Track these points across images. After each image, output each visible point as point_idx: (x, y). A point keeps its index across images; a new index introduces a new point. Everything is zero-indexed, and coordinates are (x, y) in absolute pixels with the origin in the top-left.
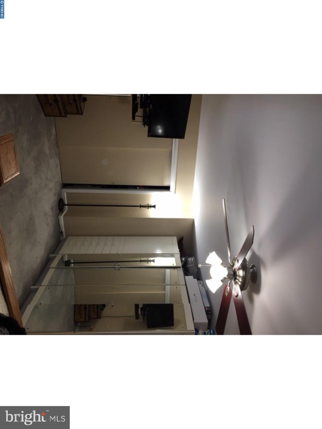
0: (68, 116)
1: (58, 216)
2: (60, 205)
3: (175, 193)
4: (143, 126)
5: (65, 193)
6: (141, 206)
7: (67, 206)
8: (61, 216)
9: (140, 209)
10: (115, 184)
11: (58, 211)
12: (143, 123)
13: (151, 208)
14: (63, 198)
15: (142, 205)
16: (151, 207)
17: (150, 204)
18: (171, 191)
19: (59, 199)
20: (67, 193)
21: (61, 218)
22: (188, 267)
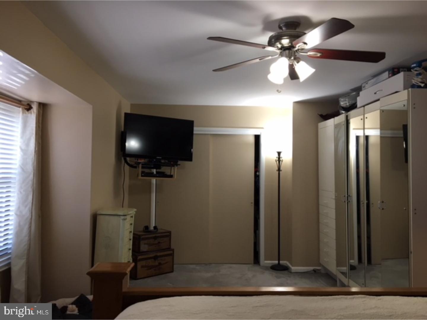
0: (172, 247)
1: (291, 273)
2: (279, 268)
3: (262, 128)
4: (178, 166)
5: (265, 262)
6: (279, 170)
7: (281, 262)
8: (291, 269)
9: (282, 171)
10: (253, 202)
11: (286, 272)
12: (175, 166)
13: (282, 158)
14: (271, 265)
15: (277, 168)
16: (279, 158)
17: (276, 159)
18: (261, 133)
19: (271, 270)
20: (266, 260)
21: (294, 269)
22: (349, 105)
